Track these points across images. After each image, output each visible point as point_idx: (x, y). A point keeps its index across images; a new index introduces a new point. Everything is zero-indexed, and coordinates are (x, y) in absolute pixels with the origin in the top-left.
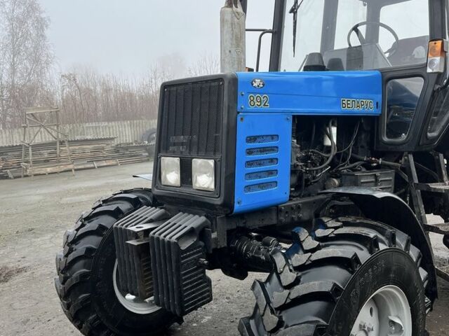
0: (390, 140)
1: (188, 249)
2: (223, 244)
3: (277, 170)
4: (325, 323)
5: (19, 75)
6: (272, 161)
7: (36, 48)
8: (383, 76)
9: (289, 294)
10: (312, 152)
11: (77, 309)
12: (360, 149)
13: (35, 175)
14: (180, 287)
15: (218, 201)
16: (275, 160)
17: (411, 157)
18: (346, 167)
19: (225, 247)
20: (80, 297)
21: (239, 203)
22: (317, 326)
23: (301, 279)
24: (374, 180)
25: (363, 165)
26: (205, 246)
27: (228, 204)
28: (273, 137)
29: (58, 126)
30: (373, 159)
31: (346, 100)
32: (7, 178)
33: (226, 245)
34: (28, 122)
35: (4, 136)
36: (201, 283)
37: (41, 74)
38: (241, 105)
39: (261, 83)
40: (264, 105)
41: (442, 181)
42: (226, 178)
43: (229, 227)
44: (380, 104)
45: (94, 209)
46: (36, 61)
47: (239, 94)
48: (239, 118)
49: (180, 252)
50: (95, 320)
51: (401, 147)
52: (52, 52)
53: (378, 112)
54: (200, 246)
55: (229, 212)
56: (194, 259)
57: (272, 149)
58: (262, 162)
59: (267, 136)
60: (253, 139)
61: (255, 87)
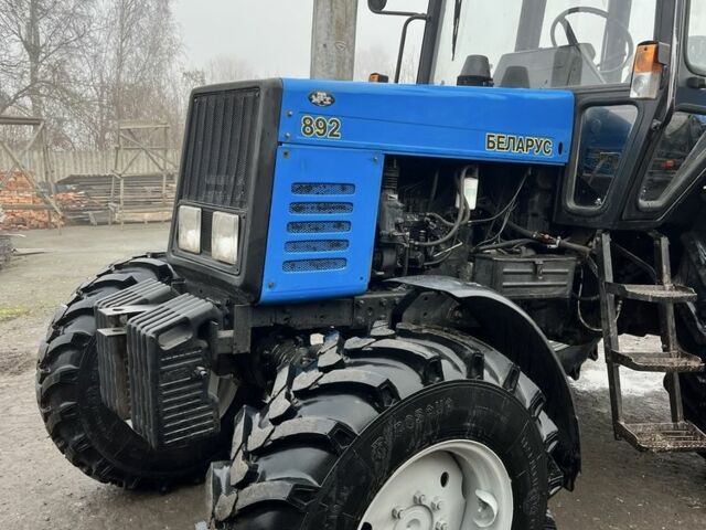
0: (578, 207)
1: (176, 350)
2: (244, 347)
3: (347, 241)
4: (315, 483)
5: (128, 70)
6: (339, 224)
7: (155, 30)
8: (576, 100)
9: (273, 431)
10: (429, 217)
11: (56, 422)
12: (530, 218)
13: (126, 223)
14: (157, 407)
15: (237, 281)
16: (347, 225)
17: (606, 240)
18: (494, 245)
19: (246, 354)
20: (62, 405)
21: (270, 287)
22: (296, 486)
23: (299, 412)
24: (530, 270)
25: (528, 246)
26: (209, 349)
27: (252, 287)
28: (344, 187)
29: (166, 151)
30: (547, 236)
31: (496, 135)
32: (88, 223)
33: (248, 349)
34: (121, 141)
35: (94, 160)
36: (198, 405)
37: (159, 69)
38: (285, 132)
39: (329, 98)
40: (332, 134)
41: (661, 283)
42: (250, 245)
43: (258, 323)
44: (566, 148)
45: (99, 276)
46: (154, 49)
47: (284, 113)
48: (280, 153)
49: (159, 353)
50: (81, 442)
51: (592, 220)
52: (178, 37)
53: (562, 159)
54: (200, 348)
55: (253, 299)
56: (187, 366)
57: (342, 206)
58: (320, 226)
59: (334, 184)
60: (307, 187)
61: (316, 104)
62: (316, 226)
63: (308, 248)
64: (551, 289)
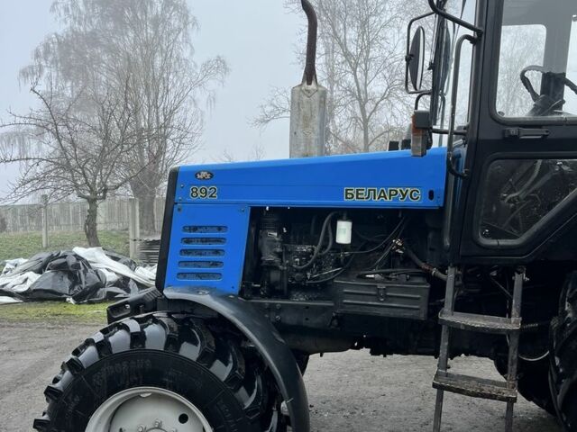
3: (222, 262)
6: (217, 252)
16: (222, 252)
24: (375, 293)
28: (220, 229)
31: (355, 189)
38: (178, 198)
39: (209, 175)
40: (211, 196)
44: (439, 194)
47: (179, 186)
48: (176, 209)
53: (435, 203)
57: (218, 240)
58: (203, 252)
59: (212, 227)
60: (195, 229)
61: (200, 179)
62: (200, 252)
63: (195, 266)
64: (399, 310)
